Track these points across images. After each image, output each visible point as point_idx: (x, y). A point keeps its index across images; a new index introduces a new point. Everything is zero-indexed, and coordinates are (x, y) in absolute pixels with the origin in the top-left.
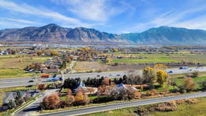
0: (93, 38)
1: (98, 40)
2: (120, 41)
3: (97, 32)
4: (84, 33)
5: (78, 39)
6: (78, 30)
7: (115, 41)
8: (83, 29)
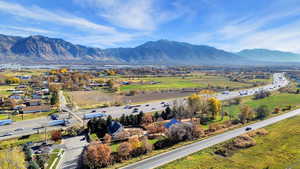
0: (61, 53)
1: (70, 57)
2: (106, 59)
3: (67, 43)
4: (44, 45)
5: (34, 56)
6: (34, 41)
7: (98, 58)
8: (42, 39)
